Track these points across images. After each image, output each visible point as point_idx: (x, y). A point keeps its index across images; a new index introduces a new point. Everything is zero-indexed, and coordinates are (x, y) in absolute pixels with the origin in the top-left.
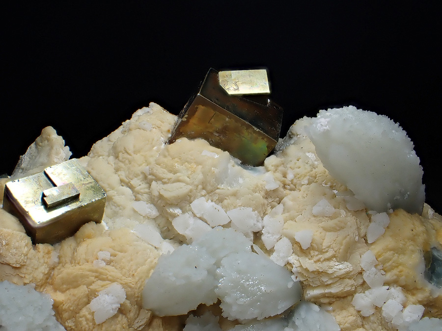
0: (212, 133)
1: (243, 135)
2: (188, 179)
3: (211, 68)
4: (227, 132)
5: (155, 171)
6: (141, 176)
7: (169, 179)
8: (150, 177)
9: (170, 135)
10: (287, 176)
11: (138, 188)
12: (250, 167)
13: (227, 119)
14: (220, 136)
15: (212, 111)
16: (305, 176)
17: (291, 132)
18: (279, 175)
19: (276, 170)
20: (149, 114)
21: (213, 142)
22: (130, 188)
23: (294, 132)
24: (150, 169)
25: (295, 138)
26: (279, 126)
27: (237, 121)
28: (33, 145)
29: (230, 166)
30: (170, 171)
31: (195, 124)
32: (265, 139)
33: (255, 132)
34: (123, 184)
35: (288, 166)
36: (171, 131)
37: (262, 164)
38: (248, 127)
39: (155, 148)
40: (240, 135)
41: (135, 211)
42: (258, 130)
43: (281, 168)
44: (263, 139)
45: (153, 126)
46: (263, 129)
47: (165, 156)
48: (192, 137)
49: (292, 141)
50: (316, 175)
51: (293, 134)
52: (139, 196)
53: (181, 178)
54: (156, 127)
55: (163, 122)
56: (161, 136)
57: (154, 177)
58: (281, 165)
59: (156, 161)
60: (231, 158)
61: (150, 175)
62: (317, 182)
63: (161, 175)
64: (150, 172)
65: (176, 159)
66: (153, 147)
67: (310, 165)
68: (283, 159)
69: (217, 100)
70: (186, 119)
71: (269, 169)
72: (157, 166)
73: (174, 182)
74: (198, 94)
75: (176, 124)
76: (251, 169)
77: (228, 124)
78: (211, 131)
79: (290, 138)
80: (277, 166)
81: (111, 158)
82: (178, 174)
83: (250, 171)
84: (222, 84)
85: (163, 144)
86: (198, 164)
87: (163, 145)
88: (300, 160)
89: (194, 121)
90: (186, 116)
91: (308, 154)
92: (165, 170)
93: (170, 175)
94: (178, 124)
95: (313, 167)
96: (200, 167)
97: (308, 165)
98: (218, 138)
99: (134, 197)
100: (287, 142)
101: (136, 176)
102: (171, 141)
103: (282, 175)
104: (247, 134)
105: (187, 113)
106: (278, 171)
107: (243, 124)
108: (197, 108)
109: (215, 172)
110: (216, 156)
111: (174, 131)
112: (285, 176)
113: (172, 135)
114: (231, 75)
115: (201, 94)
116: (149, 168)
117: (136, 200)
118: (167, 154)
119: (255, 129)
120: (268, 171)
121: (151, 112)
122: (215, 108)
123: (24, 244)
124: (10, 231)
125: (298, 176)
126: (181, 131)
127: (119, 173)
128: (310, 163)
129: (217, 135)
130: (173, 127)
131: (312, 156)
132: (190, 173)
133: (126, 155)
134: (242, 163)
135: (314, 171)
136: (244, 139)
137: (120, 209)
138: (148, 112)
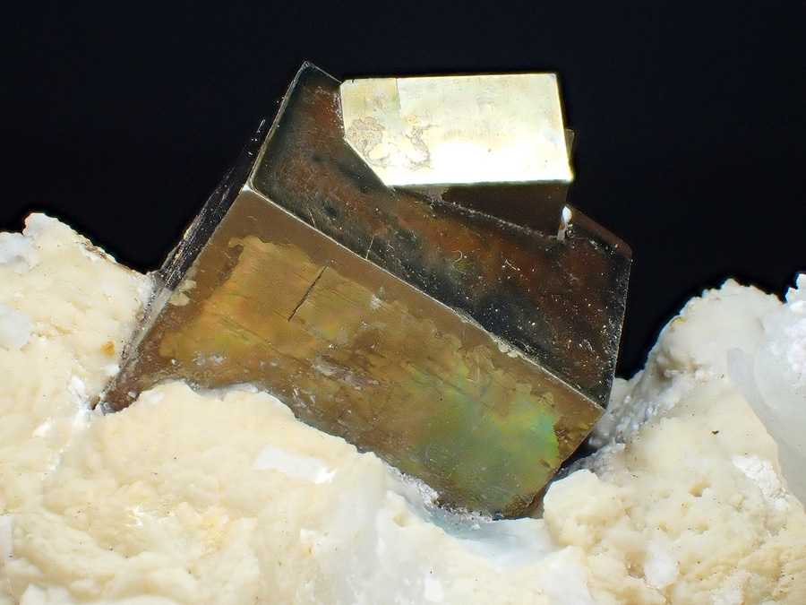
0: (305, 366)
1: (446, 376)
2: (189, 583)
3: (305, 65)
4: (373, 360)
5: (38, 541)
7: (102, 581)
8: (16, 566)
9: (113, 370)
10: (647, 570)
12: (479, 520)
13: (376, 302)
14: (342, 376)
15: (308, 264)
16: (729, 568)
17: (667, 355)
18: (609, 564)
19: (597, 541)
20: (20, 269)
21: (308, 401)
23: (677, 353)
24: (18, 531)
25: (683, 383)
26: (614, 330)
27: (418, 312)
29: (384, 519)
30: (110, 543)
31: (226, 322)
32: (549, 395)
33: (500, 360)
35: (654, 518)
36: (118, 348)
37: (530, 506)
38: (471, 342)
39: (43, 430)
40: (431, 372)
42: (515, 353)
43: (620, 532)
44: (537, 393)
45: (40, 327)
46: (538, 351)
47: (87, 472)
48: (213, 381)
49: (671, 398)
50: (780, 565)
51: (675, 364)
53: (158, 577)
54: (53, 332)
55: (83, 308)
56: (75, 372)
57: (32, 570)
58: (617, 518)
59: (44, 491)
60: (390, 481)
61: (16, 555)
62: (782, 596)
63: (66, 561)
64: (19, 543)
65: (138, 488)
66: (37, 422)
67: (754, 518)
68: (628, 490)
69: (332, 212)
70: (185, 301)
71: (565, 536)
72: (50, 516)
73: (126, 593)
74: (246, 188)
75: (142, 318)
76: (483, 534)
77: (380, 325)
78: (301, 352)
79: (663, 378)
80: (600, 524)
82: (145, 558)
83: (477, 545)
84: (353, 140)
85: (84, 410)
86: (238, 509)
87: (81, 418)
88: (706, 493)
89: (222, 307)
90: (188, 284)
91: (741, 464)
92: (83, 536)
93: (110, 563)
94: (152, 319)
95: (768, 524)
96: (247, 524)
97: (746, 515)
98: (334, 387)
100: (646, 398)
102: (117, 398)
103: (623, 567)
104: (464, 370)
105: (192, 271)
106: (604, 543)
107: (450, 326)
108: (237, 251)
109: (316, 550)
110: (324, 476)
111: (133, 354)
112: (635, 570)
113: (123, 371)
114: (396, 98)
115: (257, 185)
116: (15, 525)
118: (94, 459)
119: (504, 347)
120: (558, 543)
121: (33, 259)
122: (318, 253)
125: (698, 569)
126: (164, 352)
128: (754, 504)
129: (328, 373)
130: (128, 332)
131: (760, 473)
132: (197, 551)
134: (441, 502)
135: (772, 542)
136: (450, 392)
138: (19, 259)
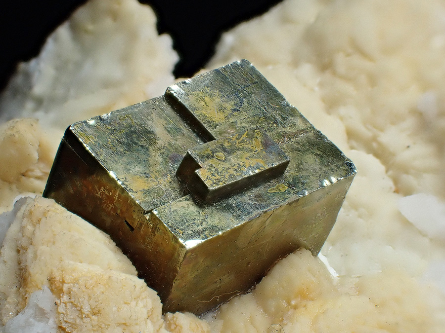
6: (410, 123)
11: (404, 156)
22: (377, 155)
28: (63, 32)
34: (354, 144)
41: (406, 223)
52: (409, 180)
81: (307, 70)
99: (390, 183)
101: (395, 119)
117: (397, 191)
123: (145, 311)
124: (96, 270)
127: (342, 111)
133: (357, 61)
137: (360, 216)
